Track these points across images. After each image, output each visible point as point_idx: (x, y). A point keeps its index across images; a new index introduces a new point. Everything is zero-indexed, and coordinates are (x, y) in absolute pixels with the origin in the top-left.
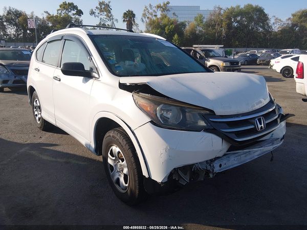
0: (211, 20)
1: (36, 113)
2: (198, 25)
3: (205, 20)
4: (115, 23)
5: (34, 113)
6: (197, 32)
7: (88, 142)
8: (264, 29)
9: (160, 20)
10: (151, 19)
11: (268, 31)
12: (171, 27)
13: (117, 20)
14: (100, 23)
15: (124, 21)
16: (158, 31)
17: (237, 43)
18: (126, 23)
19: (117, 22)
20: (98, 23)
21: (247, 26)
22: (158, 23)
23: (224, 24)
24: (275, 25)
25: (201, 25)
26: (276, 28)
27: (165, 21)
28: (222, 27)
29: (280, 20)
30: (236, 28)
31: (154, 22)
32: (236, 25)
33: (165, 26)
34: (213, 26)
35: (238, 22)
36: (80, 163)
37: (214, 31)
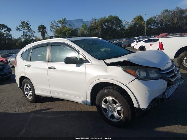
0: (91, 26)
1: (26, 93)
2: (85, 30)
3: (88, 27)
4: (33, 33)
5: (24, 93)
6: (85, 34)
7: (84, 99)
8: (121, 28)
9: (61, 29)
10: (56, 29)
11: (123, 29)
12: (69, 32)
13: (34, 32)
14: (24, 34)
15: (39, 31)
16: (62, 35)
17: (108, 37)
18: (41, 32)
19: (35, 33)
20: (22, 35)
21: (111, 28)
22: (61, 31)
23: (99, 28)
24: (126, 25)
25: (86, 30)
26: (127, 27)
27: (65, 29)
28: (98, 30)
29: (128, 22)
30: (106, 29)
31: (58, 30)
32: (105, 27)
33: (66, 32)
34: (93, 30)
35: (106, 26)
36: (74, 114)
37: (94, 32)
